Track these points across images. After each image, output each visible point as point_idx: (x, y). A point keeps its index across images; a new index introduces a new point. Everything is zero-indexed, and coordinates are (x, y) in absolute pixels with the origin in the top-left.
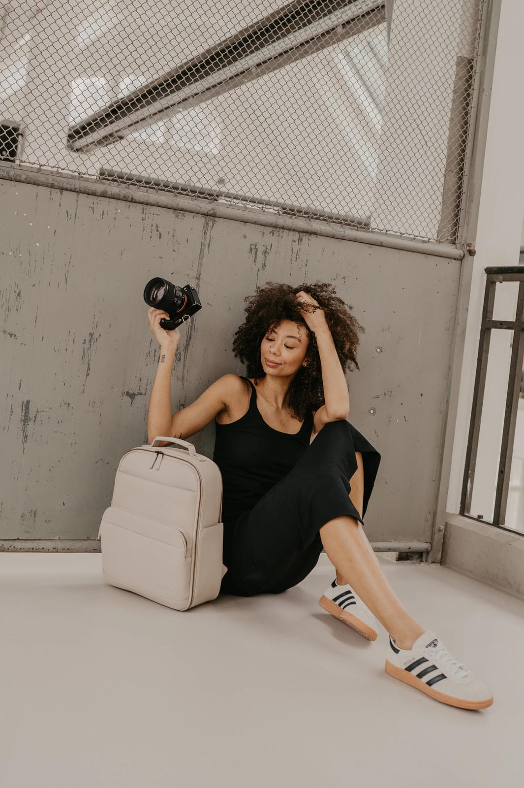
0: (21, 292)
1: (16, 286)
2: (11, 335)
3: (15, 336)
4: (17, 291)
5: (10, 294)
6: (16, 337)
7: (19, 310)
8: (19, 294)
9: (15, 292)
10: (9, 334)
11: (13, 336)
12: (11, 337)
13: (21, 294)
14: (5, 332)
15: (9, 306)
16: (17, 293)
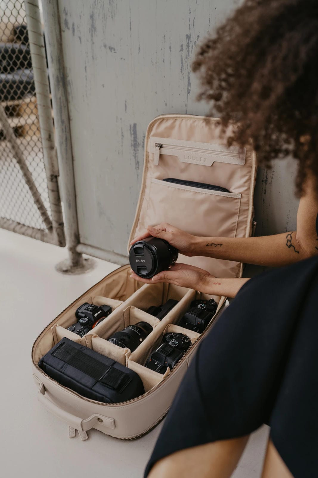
2: (111, 49)
3: (114, 50)
6: (116, 51)
12: (111, 51)
14: (105, 46)
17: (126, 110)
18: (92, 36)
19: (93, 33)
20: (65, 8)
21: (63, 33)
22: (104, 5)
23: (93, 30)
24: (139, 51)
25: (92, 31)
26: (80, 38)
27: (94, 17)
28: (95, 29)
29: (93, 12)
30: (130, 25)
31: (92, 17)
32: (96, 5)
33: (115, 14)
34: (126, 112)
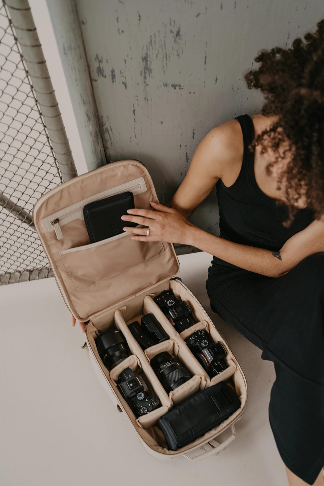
0: (181, 30)
1: (172, 23)
2: (174, 86)
3: (180, 86)
4: (175, 30)
5: (165, 37)
6: (182, 87)
7: (180, 56)
8: (178, 34)
9: (171, 32)
10: (173, 86)
11: (177, 88)
12: (175, 88)
13: (181, 33)
14: (166, 85)
15: (166, 54)
16: (175, 33)
17: (193, 137)
18: (145, 78)
19: (147, 75)
20: (97, 55)
21: (94, 83)
22: (165, 45)
23: (148, 72)
24: (216, 82)
25: (145, 73)
26: (125, 84)
27: (148, 59)
28: (150, 71)
29: (147, 54)
30: (206, 59)
31: (145, 59)
32: (152, 45)
33: (182, 52)
34: (193, 138)
